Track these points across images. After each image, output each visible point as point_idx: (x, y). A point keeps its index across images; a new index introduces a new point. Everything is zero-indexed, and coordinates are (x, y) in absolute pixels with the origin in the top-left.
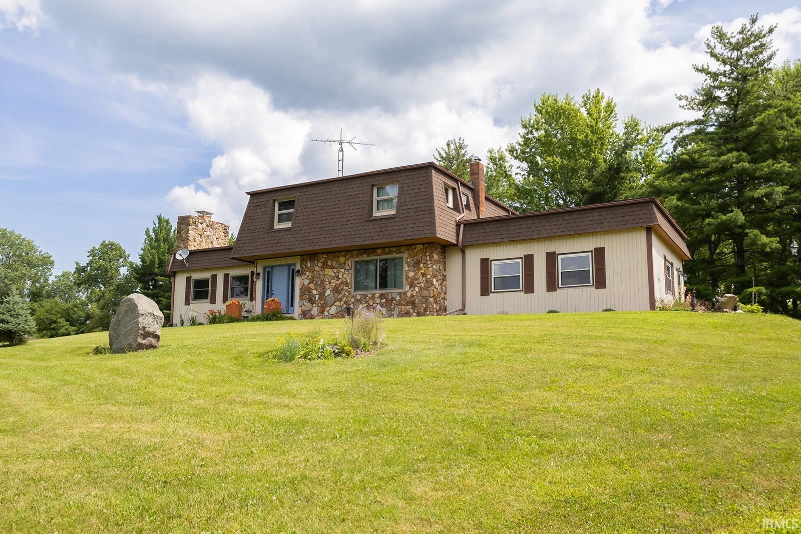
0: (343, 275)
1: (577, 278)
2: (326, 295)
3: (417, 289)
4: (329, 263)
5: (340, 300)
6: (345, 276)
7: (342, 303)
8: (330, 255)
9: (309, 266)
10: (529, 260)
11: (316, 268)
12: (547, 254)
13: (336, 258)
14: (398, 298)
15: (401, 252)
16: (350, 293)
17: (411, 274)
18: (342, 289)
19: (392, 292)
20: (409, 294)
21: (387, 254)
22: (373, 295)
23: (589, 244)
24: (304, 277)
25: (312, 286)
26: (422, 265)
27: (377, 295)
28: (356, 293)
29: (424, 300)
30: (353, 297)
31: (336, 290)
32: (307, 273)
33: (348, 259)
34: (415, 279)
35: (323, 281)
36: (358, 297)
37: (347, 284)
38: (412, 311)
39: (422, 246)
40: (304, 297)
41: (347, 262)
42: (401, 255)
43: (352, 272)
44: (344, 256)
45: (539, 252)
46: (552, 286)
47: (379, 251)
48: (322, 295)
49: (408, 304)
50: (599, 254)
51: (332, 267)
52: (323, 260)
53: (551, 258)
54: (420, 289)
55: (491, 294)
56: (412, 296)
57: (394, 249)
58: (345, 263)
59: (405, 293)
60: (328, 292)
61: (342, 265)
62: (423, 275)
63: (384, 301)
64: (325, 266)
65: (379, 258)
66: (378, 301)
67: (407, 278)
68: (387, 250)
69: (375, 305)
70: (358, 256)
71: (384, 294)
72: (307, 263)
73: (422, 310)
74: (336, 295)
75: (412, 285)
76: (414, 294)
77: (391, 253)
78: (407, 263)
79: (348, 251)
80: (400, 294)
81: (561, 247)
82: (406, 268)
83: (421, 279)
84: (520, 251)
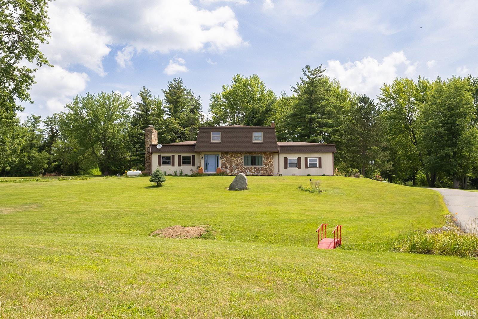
0: (239, 160)
1: (313, 165)
2: (233, 166)
3: (268, 166)
4: (234, 156)
5: (239, 168)
6: (240, 160)
7: (239, 169)
8: (234, 153)
9: (225, 156)
10: (299, 159)
11: (228, 157)
12: (305, 157)
13: (237, 154)
14: (261, 169)
15: (261, 154)
16: (242, 166)
17: (266, 161)
18: (239, 165)
19: (259, 167)
20: (265, 168)
21: (257, 154)
22: (252, 167)
23: (317, 156)
24: (223, 160)
25: (226, 163)
26: (269, 159)
27: (253, 167)
28: (245, 166)
29: (270, 170)
30: (243, 168)
31: (237, 165)
32: (225, 158)
33: (241, 155)
34: (267, 163)
35: (231, 162)
36: (246, 168)
37: (241, 163)
38: (266, 173)
39: (269, 153)
40: (223, 167)
41: (241, 156)
42: (261, 155)
43: (243, 159)
44: (240, 153)
45: (303, 157)
46: (306, 167)
47: (253, 153)
48: (231, 166)
49: (264, 171)
50: (320, 159)
51: (235, 157)
52: (231, 154)
53: (306, 159)
54: (269, 166)
55: (288, 168)
56: (266, 168)
57: (259, 153)
58: (240, 156)
59: (263, 167)
60: (233, 165)
61: (239, 157)
62: (270, 162)
63: (255, 169)
64: (232, 156)
65: (253, 155)
66: (254, 169)
67: (264, 163)
68: (256, 153)
69: (252, 171)
70: (245, 154)
71: (256, 167)
72: (224, 155)
73: (269, 173)
74: (237, 167)
75: (266, 165)
76: (267, 167)
77: (258, 154)
78: (264, 158)
79: (241, 152)
80: (261, 167)
81: (310, 156)
82: (263, 159)
83: (269, 163)
84: (297, 156)
